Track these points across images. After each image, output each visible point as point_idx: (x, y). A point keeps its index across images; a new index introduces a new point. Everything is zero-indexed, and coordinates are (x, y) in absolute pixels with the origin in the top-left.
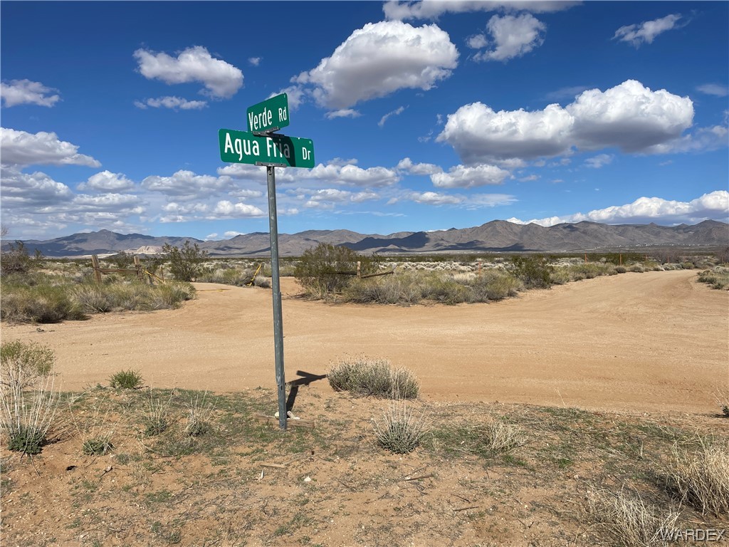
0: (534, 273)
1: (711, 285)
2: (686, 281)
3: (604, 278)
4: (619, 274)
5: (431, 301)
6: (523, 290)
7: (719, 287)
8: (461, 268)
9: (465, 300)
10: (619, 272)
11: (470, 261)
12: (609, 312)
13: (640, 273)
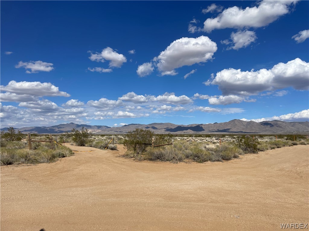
0: (248, 145)
3: (287, 148)
4: (294, 146)
5: (190, 160)
6: (243, 154)
8: (215, 141)
9: (210, 160)
10: (294, 145)
11: (221, 138)
12: (291, 171)
13: (305, 145)
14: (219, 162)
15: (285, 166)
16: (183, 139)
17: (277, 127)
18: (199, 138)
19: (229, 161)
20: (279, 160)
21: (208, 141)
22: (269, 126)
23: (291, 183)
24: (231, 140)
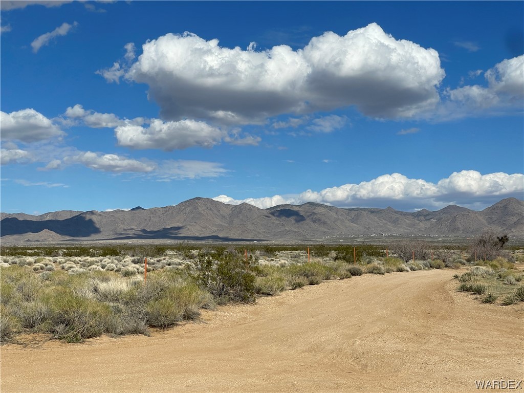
0: (230, 278)
1: (478, 296)
2: (441, 288)
3: (334, 283)
4: (353, 277)
5: (39, 336)
6: (212, 307)
7: (489, 300)
8: (132, 267)
9: (107, 331)
10: (353, 275)
11: (153, 256)
12: (340, 350)
13: (381, 276)
14: (135, 337)
15: (323, 339)
16: (22, 264)
17: (314, 222)
18: (79, 258)
19: (171, 332)
20: (312, 319)
21: (108, 270)
22: (292, 219)
23: (335, 386)
24: (180, 264)
